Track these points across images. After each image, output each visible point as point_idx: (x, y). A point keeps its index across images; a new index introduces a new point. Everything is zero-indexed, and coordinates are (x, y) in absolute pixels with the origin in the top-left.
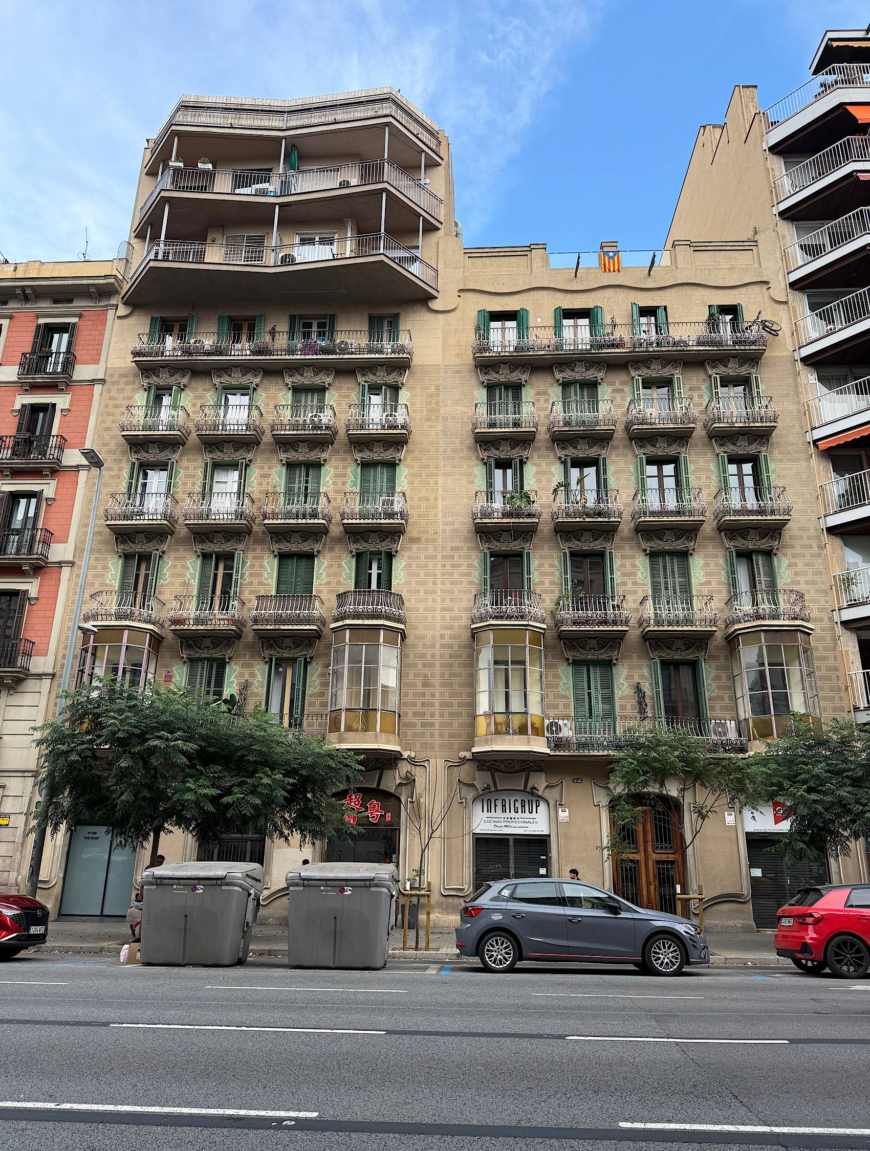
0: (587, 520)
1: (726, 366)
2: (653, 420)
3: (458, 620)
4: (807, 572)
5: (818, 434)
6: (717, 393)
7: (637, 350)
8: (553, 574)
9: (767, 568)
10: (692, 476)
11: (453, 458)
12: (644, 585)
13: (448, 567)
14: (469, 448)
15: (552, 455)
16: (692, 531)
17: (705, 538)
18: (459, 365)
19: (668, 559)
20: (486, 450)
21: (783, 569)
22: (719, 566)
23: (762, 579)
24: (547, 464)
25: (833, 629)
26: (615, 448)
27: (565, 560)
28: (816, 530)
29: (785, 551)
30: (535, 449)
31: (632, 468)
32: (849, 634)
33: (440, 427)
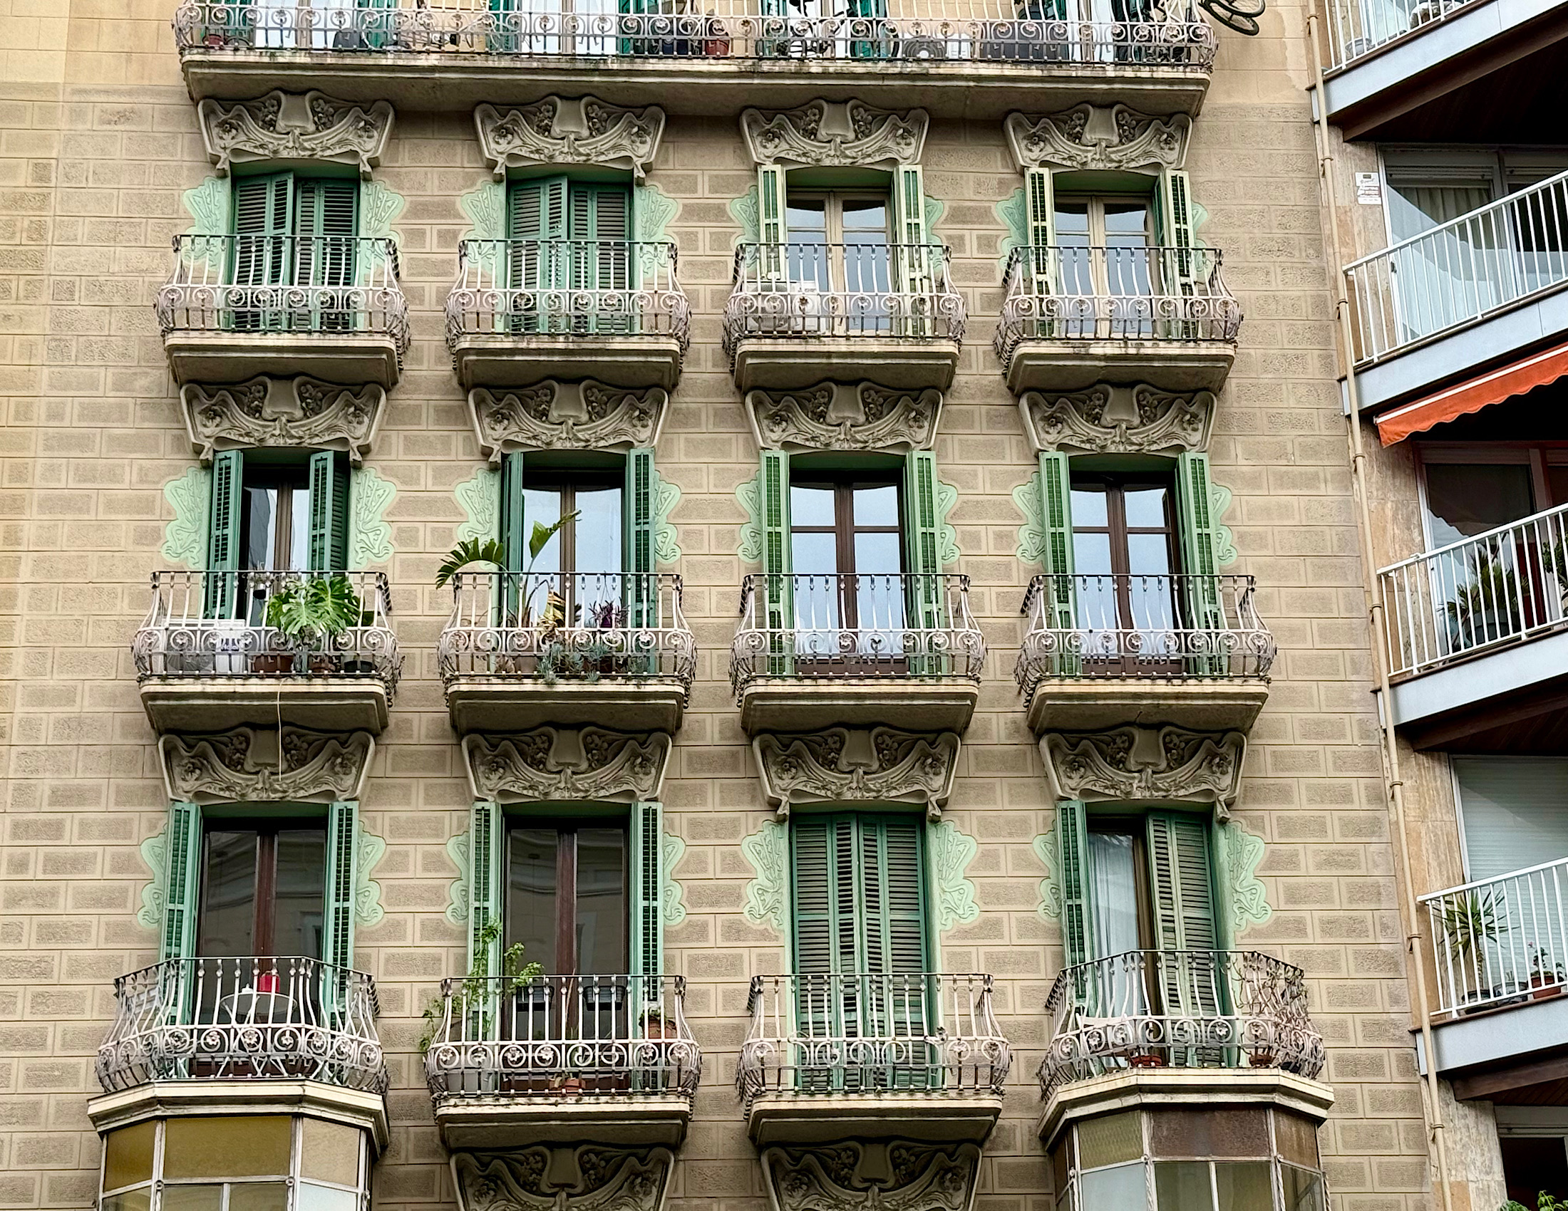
0: (562, 686)
1: (1076, 137)
2: (811, 324)
3: (59, 1081)
4: (1328, 887)
5: (1380, 386)
6: (1041, 233)
7: (766, 66)
8: (437, 895)
9: (1194, 874)
10: (949, 531)
11: (83, 443)
12: (764, 935)
13: (36, 870)
14: (150, 405)
15: (457, 440)
16: (939, 732)
17: (985, 761)
18: (130, 93)
19: (856, 838)
20: (211, 414)
21: (1248, 877)
22: (1030, 864)
23: (1179, 913)
24: (438, 475)
25: (1415, 1101)
26: (685, 419)
27: (482, 844)
28: (1365, 734)
29: (1257, 809)
30: (394, 417)
31: (741, 495)
32: (1471, 1120)
33: (40, 321)
